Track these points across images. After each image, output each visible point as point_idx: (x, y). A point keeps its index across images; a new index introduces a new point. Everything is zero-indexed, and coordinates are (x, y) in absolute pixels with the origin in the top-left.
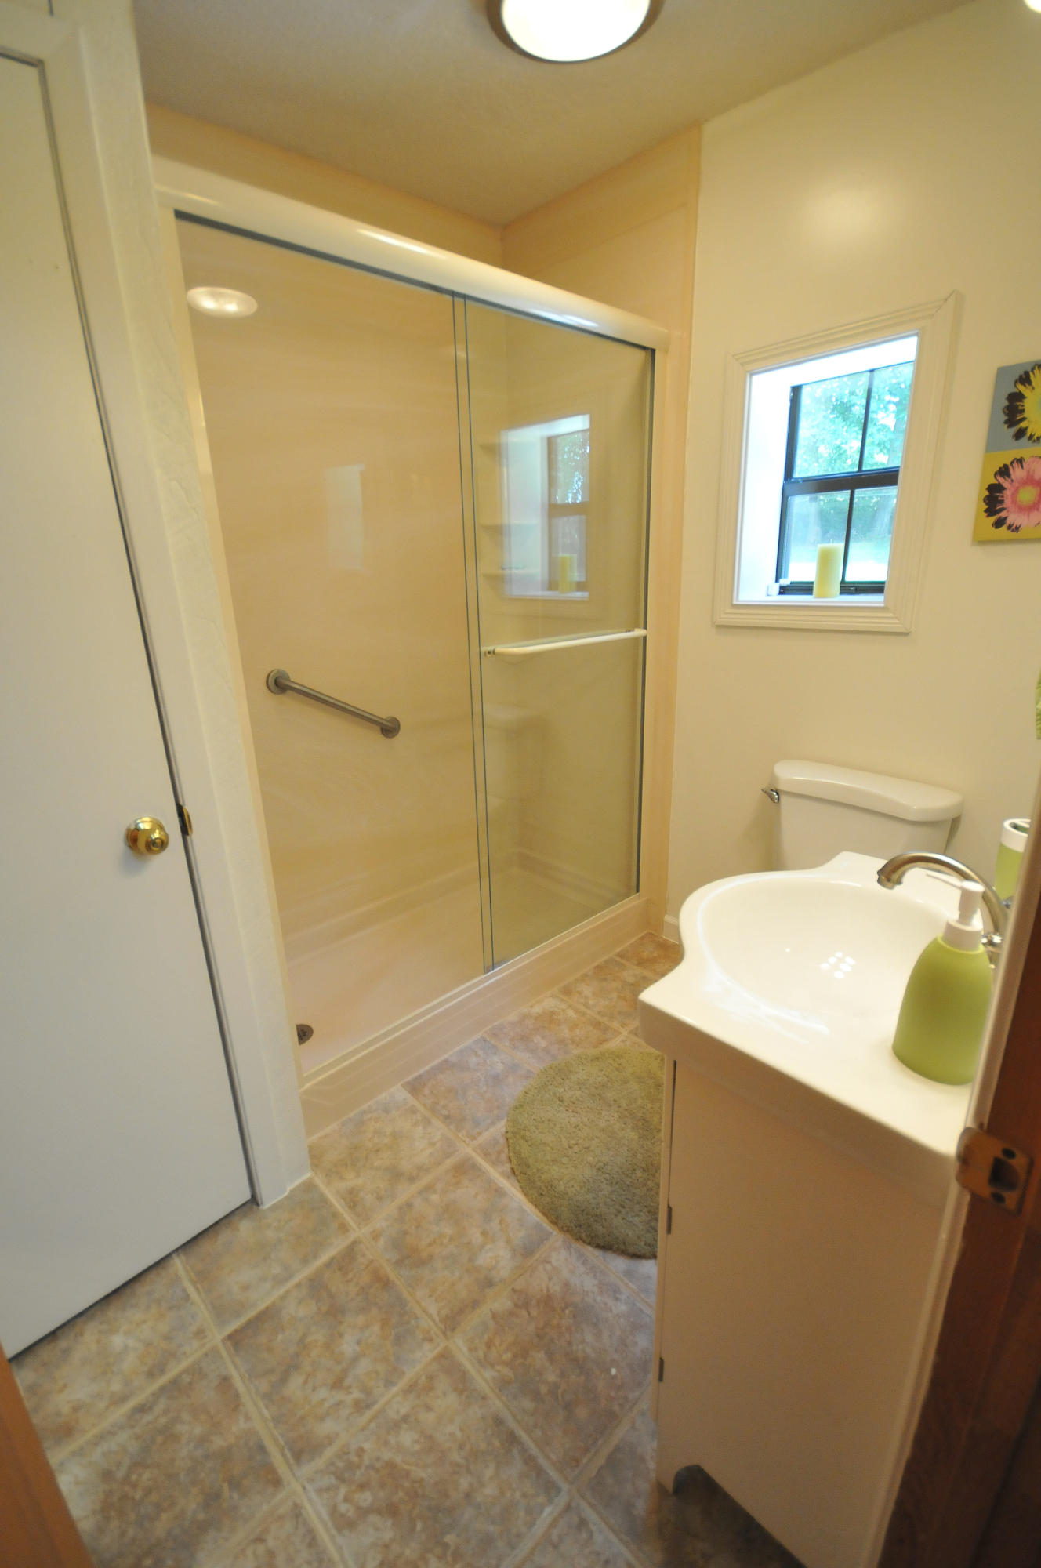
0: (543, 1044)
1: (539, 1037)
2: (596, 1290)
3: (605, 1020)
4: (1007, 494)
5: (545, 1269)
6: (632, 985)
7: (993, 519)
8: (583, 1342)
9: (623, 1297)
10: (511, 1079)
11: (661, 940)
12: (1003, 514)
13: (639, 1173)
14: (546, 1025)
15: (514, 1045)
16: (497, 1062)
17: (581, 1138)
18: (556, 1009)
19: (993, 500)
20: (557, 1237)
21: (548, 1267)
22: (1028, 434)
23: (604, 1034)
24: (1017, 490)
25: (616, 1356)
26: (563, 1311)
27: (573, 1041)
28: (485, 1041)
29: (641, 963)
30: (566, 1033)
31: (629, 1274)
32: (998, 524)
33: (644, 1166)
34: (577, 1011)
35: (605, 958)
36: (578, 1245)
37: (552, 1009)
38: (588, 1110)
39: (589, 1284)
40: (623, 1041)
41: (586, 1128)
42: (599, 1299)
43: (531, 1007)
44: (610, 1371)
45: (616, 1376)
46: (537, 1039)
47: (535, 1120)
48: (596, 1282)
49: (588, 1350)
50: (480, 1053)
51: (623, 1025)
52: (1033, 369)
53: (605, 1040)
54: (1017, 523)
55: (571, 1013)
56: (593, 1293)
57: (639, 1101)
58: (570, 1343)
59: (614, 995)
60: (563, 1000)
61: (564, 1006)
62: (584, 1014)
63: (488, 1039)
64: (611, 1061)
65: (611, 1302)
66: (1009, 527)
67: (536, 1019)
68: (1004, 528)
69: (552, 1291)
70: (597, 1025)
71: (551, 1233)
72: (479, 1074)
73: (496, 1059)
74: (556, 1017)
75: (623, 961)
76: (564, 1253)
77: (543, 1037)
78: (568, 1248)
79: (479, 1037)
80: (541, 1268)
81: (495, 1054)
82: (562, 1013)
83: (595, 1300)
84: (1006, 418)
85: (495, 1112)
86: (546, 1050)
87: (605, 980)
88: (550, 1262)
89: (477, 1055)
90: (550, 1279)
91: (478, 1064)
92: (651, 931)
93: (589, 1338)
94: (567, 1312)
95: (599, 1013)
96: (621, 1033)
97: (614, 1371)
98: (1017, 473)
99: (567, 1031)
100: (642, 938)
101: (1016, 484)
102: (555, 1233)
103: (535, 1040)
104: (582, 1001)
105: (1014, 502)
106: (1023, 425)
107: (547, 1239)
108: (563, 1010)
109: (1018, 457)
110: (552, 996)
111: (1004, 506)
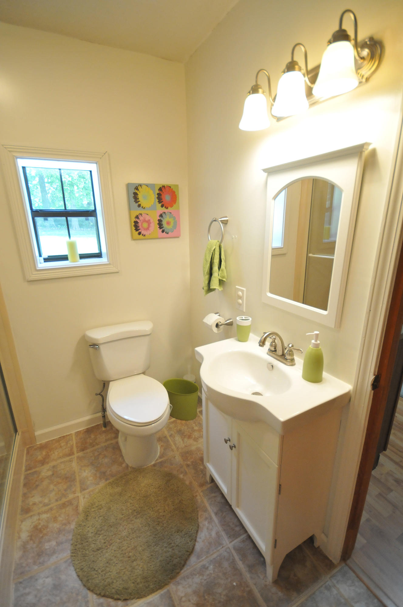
0: (54, 543)
1: (46, 544)
2: (201, 577)
3: (64, 500)
4: (140, 224)
5: (184, 602)
6: (53, 474)
7: (137, 232)
8: (220, 594)
9: (207, 565)
10: (63, 577)
11: (39, 446)
12: (140, 231)
13: (159, 528)
14: (41, 535)
15: (40, 563)
16: (44, 581)
17: (127, 548)
18: (34, 524)
19: (136, 226)
20: (172, 587)
21: (184, 599)
22: (141, 206)
23: (73, 505)
24: (142, 223)
25: (229, 580)
26: (205, 599)
27: (65, 524)
28: (21, 583)
29: (43, 462)
30: (56, 526)
31: (198, 557)
32: (139, 234)
33: (156, 523)
34: (45, 512)
35: (22, 477)
36: (178, 579)
37: (32, 526)
38: (114, 536)
39: (197, 579)
40: (84, 498)
41: (123, 543)
42: (205, 577)
43: (19, 538)
44: (234, 585)
45: (236, 584)
46: (47, 546)
47: (102, 571)
48: (198, 576)
49: (224, 593)
50: (27, 590)
51: (74, 492)
52: (138, 186)
53: (77, 507)
54: (144, 234)
55: (44, 516)
56: (201, 579)
57: (124, 508)
58: (220, 602)
59: (52, 487)
60: (31, 516)
61: (35, 518)
62: (51, 509)
63: (21, 580)
64: (93, 510)
65: (208, 572)
66: (143, 235)
67: (31, 539)
68: (141, 235)
69: (195, 602)
70: (64, 506)
71: (168, 591)
72: (44, 599)
73: (40, 581)
74: (40, 527)
75: (34, 470)
76: (180, 587)
77: (49, 541)
78: (179, 584)
79: (14, 586)
80: (183, 604)
81: (37, 580)
82: (40, 521)
83: (205, 580)
84: (134, 200)
85: (80, 597)
86: (58, 544)
87: (37, 486)
88: (182, 597)
89: (29, 594)
90: (189, 601)
91: (36, 596)
92: (28, 447)
93: (220, 590)
94: (206, 597)
95: (57, 500)
96: (78, 496)
97: (235, 584)
98: (141, 218)
99: (55, 525)
100: (28, 453)
101: (142, 222)
102: (168, 588)
103: (47, 547)
104: (41, 505)
105: (142, 226)
106: (139, 203)
107: (170, 594)
108: (39, 519)
109: (140, 213)
110: (22, 522)
111: (140, 228)
